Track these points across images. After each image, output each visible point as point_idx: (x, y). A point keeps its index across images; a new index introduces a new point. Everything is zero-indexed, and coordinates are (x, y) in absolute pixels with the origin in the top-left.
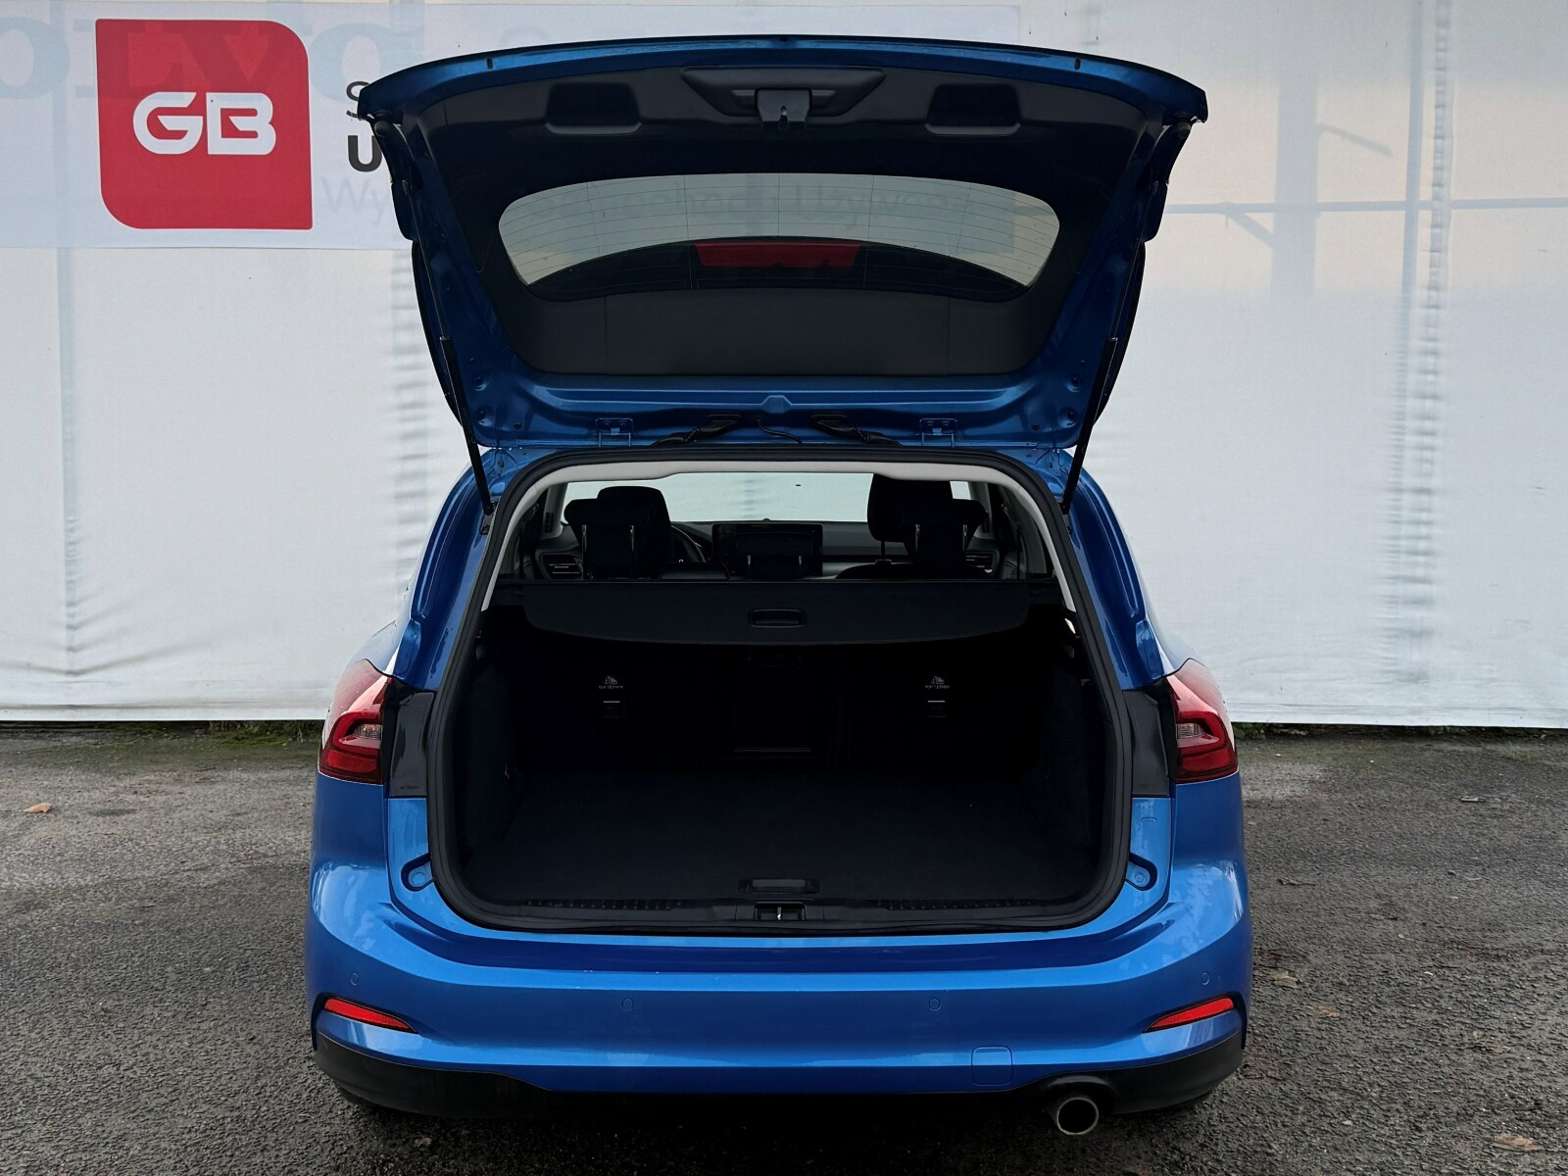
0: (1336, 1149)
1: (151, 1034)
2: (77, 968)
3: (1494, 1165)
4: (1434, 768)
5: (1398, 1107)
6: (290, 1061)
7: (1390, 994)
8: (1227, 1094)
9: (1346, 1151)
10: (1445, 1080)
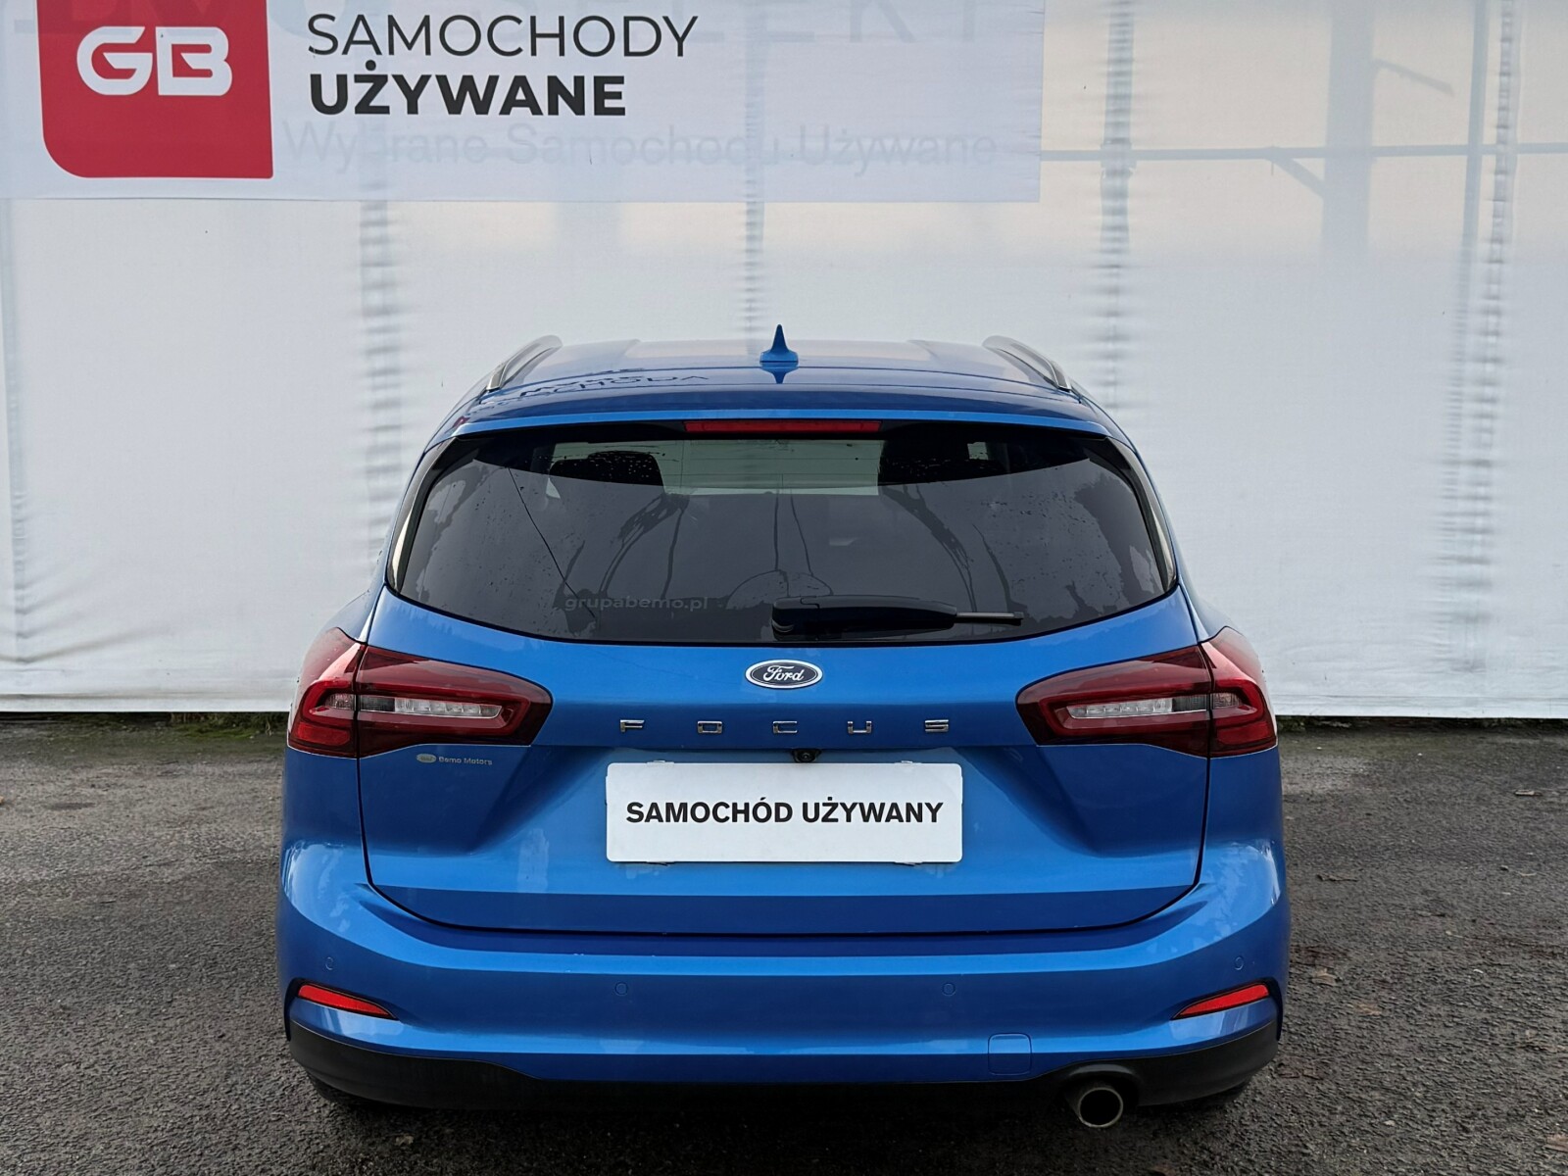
0: (1377, 1150)
1: (113, 1032)
2: (33, 964)
3: (1546, 1167)
4: (1487, 762)
5: (1444, 1107)
6: (263, 1059)
7: (1436, 992)
8: (1260, 1093)
9: (1388, 1151)
10: (1495, 1080)
